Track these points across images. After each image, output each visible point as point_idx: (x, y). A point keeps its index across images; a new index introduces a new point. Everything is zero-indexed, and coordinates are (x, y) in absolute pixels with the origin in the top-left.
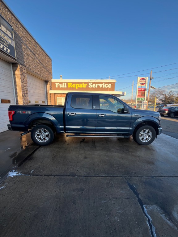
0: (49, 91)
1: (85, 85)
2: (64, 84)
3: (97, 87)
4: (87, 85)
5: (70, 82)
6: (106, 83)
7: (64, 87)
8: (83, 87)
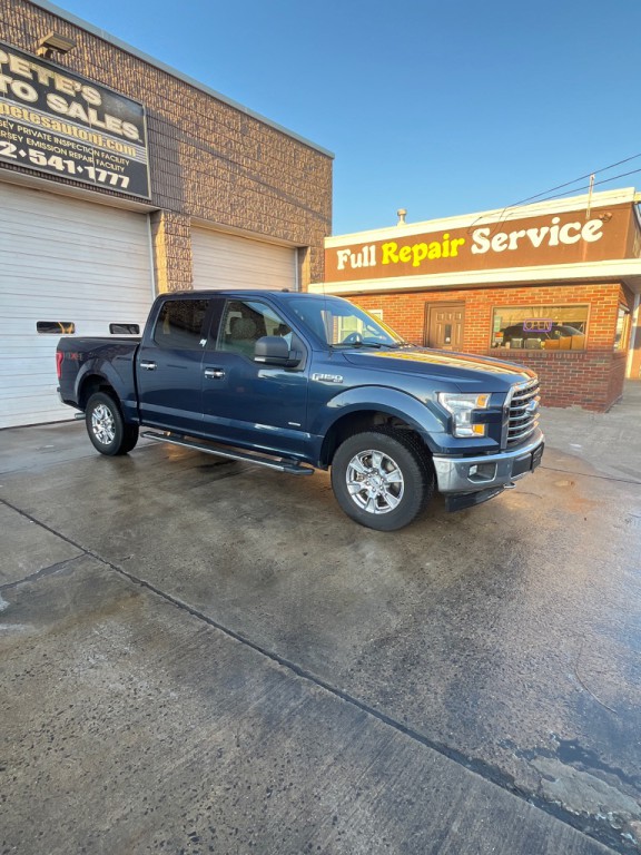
0: (307, 287)
1: (455, 243)
2: (365, 249)
3: (513, 246)
4: (462, 241)
5: (388, 241)
6: (567, 217)
7: (366, 264)
8: (446, 254)
